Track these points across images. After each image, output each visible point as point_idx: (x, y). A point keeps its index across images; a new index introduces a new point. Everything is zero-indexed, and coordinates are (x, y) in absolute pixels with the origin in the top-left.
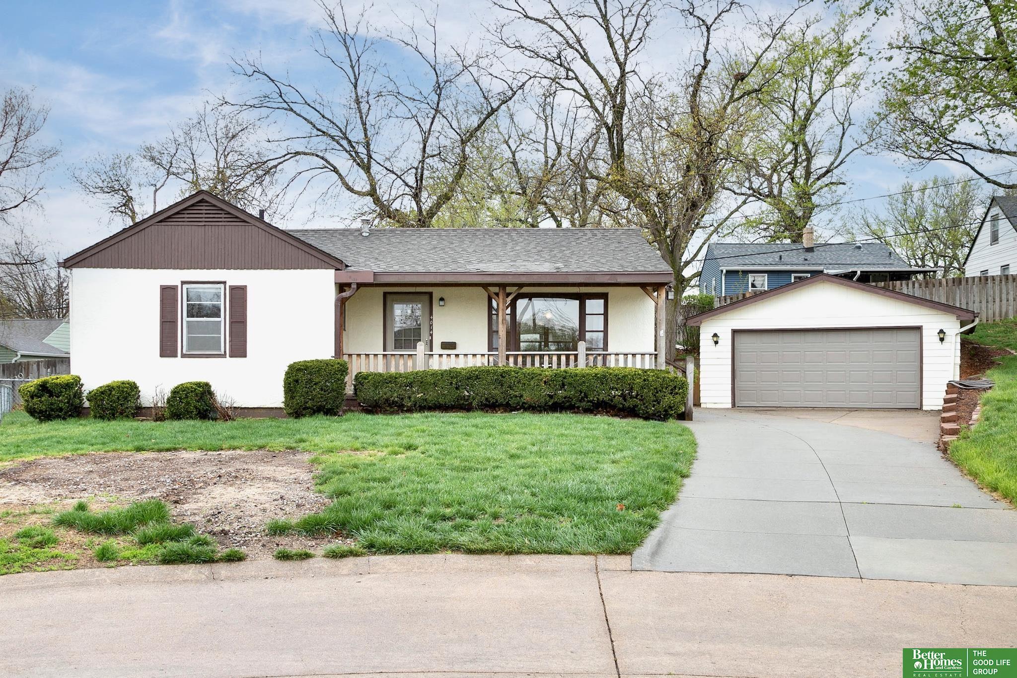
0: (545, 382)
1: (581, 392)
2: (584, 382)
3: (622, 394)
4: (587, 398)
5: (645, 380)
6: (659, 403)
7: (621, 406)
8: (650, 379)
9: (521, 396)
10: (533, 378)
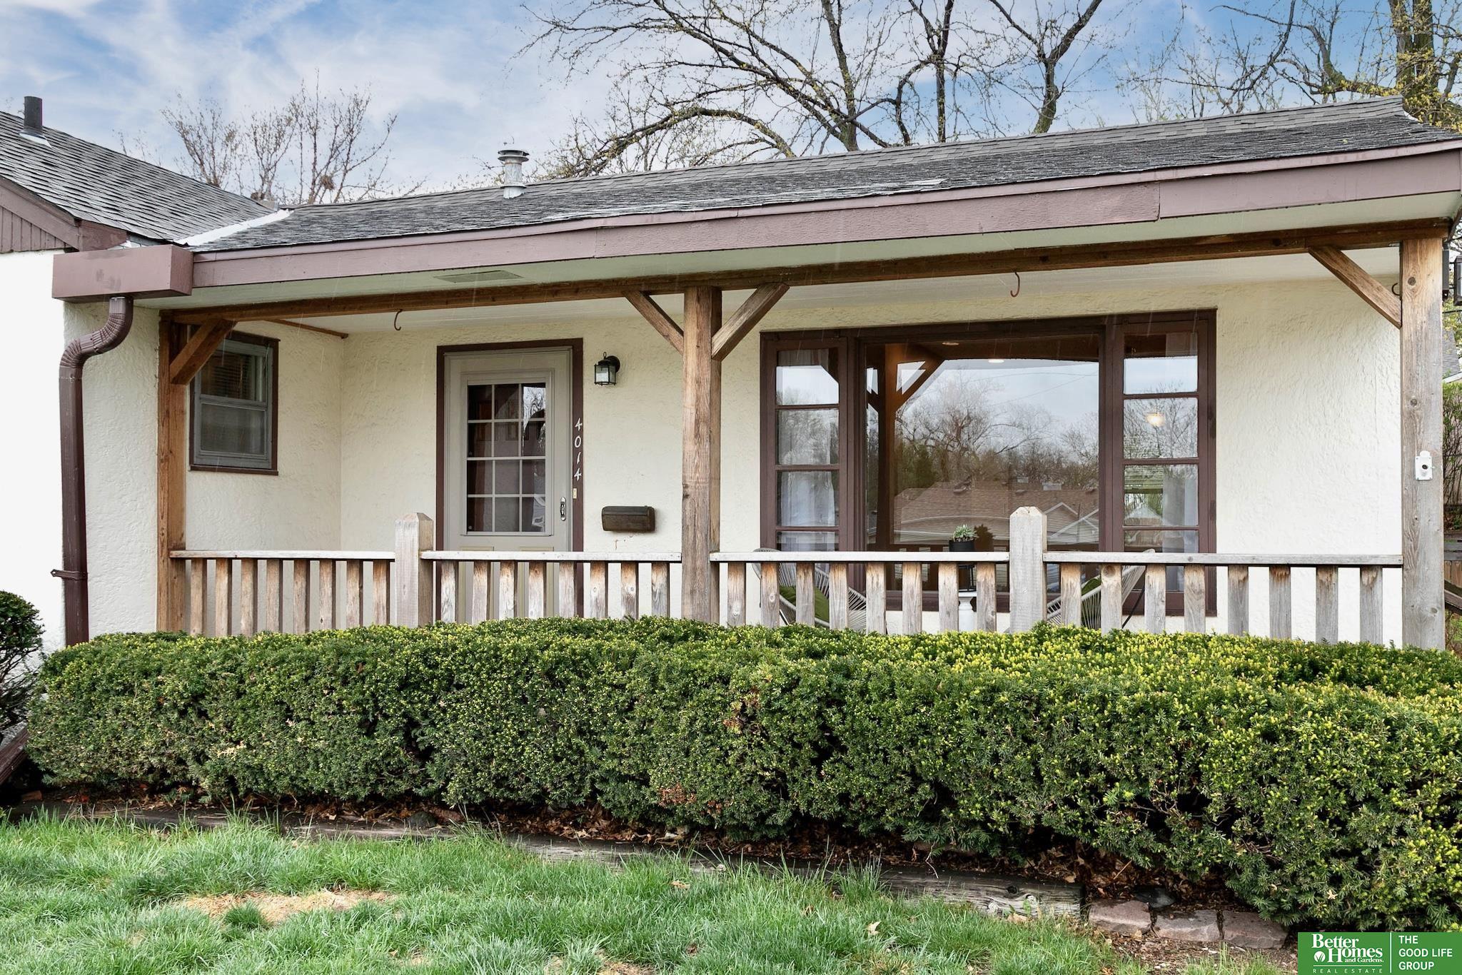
0: (747, 718)
1: (917, 779)
2: (925, 728)
3: (1139, 799)
4: (954, 806)
5: (1269, 735)
6: (1367, 866)
7: (1144, 862)
8: (1305, 729)
9: (644, 780)
10: (686, 694)
